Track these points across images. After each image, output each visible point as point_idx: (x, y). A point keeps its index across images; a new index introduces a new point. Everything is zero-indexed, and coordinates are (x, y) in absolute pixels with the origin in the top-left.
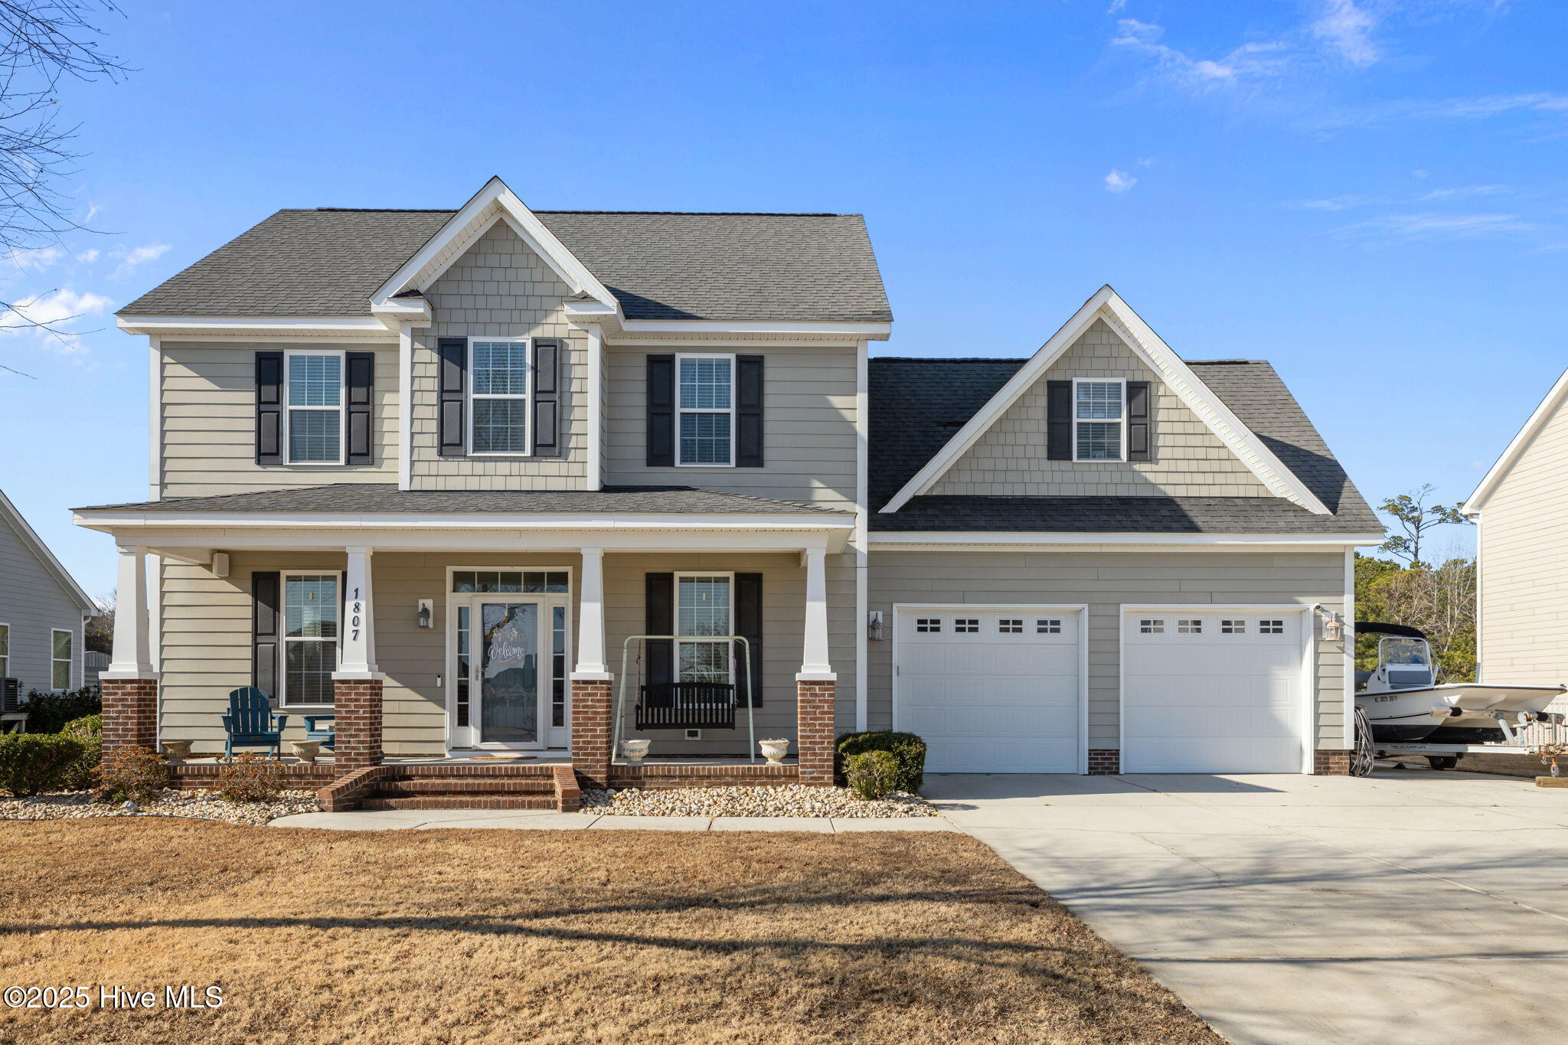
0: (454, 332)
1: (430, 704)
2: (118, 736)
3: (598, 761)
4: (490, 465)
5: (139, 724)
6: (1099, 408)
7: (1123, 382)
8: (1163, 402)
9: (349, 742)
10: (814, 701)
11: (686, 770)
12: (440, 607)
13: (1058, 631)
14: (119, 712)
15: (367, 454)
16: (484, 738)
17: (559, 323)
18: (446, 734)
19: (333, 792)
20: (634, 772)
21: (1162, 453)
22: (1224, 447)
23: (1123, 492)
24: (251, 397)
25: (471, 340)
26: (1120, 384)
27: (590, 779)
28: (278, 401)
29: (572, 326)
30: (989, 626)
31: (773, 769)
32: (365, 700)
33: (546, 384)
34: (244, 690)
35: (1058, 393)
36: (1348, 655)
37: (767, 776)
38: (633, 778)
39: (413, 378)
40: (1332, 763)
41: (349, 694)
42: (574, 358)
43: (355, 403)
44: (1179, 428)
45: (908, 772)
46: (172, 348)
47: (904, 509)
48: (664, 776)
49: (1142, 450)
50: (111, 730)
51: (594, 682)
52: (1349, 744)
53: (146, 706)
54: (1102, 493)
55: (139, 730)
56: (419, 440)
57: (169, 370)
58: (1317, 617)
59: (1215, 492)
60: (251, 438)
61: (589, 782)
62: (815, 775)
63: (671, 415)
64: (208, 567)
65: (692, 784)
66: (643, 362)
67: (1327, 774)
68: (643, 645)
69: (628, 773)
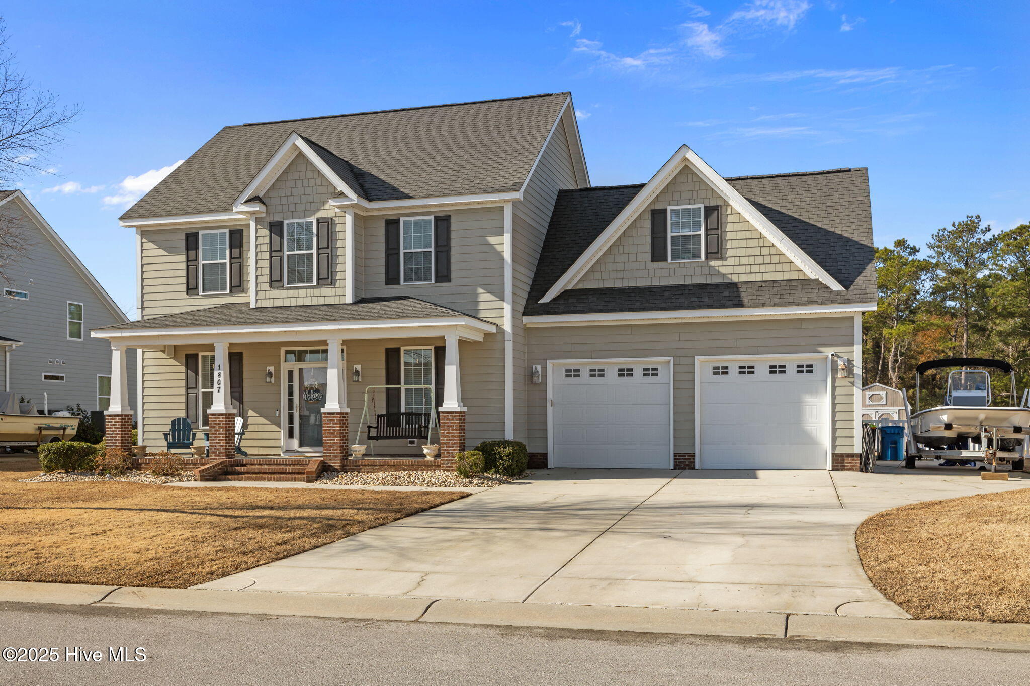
0: (276, 218)
1: (273, 426)
2: (113, 443)
3: (336, 457)
4: (296, 291)
5: (122, 437)
6: (685, 225)
7: (702, 206)
8: (730, 218)
9: (216, 446)
10: (448, 423)
11: (382, 462)
12: (278, 371)
13: (656, 375)
14: (113, 431)
15: (240, 286)
16: (301, 445)
17: (331, 208)
18: (282, 443)
19: (200, 471)
20: (356, 463)
21: (730, 253)
22: (773, 246)
23: (702, 281)
24: (183, 258)
25: (285, 222)
26: (700, 208)
27: (331, 466)
28: (196, 260)
29: (337, 210)
30: (611, 374)
31: (428, 461)
32: (223, 424)
33: (324, 244)
34: (179, 419)
35: (658, 217)
36: (857, 387)
37: (425, 466)
38: (355, 466)
39: (257, 245)
40: (847, 463)
41: (215, 421)
42: (338, 228)
43: (234, 258)
44: (741, 235)
45: (504, 465)
46: (145, 233)
47: (554, 300)
48: (371, 465)
49: (716, 251)
50: (109, 440)
51: (333, 413)
52: (858, 449)
53: (125, 428)
54: (688, 282)
55: (122, 440)
56: (260, 279)
57: (146, 246)
58: (833, 361)
59: (767, 277)
60: (184, 280)
61: (331, 468)
62: (449, 465)
63: (398, 254)
64: (164, 352)
65: (385, 470)
66: (383, 224)
67: (842, 470)
68: (385, 390)
69: (353, 463)
